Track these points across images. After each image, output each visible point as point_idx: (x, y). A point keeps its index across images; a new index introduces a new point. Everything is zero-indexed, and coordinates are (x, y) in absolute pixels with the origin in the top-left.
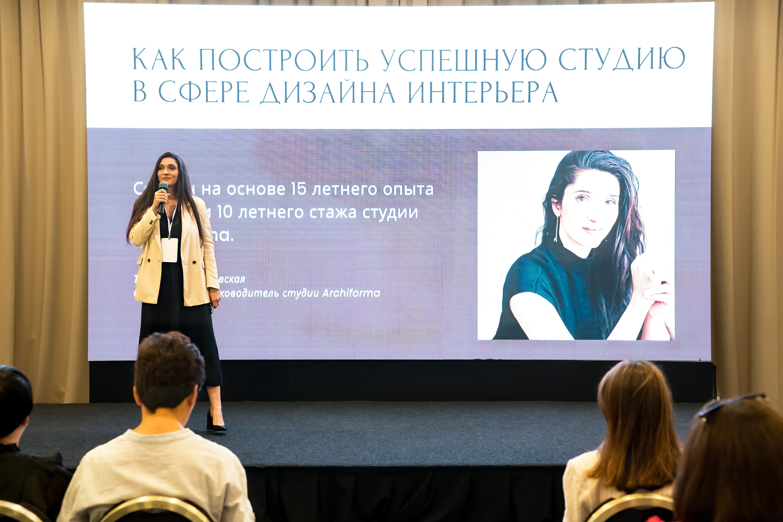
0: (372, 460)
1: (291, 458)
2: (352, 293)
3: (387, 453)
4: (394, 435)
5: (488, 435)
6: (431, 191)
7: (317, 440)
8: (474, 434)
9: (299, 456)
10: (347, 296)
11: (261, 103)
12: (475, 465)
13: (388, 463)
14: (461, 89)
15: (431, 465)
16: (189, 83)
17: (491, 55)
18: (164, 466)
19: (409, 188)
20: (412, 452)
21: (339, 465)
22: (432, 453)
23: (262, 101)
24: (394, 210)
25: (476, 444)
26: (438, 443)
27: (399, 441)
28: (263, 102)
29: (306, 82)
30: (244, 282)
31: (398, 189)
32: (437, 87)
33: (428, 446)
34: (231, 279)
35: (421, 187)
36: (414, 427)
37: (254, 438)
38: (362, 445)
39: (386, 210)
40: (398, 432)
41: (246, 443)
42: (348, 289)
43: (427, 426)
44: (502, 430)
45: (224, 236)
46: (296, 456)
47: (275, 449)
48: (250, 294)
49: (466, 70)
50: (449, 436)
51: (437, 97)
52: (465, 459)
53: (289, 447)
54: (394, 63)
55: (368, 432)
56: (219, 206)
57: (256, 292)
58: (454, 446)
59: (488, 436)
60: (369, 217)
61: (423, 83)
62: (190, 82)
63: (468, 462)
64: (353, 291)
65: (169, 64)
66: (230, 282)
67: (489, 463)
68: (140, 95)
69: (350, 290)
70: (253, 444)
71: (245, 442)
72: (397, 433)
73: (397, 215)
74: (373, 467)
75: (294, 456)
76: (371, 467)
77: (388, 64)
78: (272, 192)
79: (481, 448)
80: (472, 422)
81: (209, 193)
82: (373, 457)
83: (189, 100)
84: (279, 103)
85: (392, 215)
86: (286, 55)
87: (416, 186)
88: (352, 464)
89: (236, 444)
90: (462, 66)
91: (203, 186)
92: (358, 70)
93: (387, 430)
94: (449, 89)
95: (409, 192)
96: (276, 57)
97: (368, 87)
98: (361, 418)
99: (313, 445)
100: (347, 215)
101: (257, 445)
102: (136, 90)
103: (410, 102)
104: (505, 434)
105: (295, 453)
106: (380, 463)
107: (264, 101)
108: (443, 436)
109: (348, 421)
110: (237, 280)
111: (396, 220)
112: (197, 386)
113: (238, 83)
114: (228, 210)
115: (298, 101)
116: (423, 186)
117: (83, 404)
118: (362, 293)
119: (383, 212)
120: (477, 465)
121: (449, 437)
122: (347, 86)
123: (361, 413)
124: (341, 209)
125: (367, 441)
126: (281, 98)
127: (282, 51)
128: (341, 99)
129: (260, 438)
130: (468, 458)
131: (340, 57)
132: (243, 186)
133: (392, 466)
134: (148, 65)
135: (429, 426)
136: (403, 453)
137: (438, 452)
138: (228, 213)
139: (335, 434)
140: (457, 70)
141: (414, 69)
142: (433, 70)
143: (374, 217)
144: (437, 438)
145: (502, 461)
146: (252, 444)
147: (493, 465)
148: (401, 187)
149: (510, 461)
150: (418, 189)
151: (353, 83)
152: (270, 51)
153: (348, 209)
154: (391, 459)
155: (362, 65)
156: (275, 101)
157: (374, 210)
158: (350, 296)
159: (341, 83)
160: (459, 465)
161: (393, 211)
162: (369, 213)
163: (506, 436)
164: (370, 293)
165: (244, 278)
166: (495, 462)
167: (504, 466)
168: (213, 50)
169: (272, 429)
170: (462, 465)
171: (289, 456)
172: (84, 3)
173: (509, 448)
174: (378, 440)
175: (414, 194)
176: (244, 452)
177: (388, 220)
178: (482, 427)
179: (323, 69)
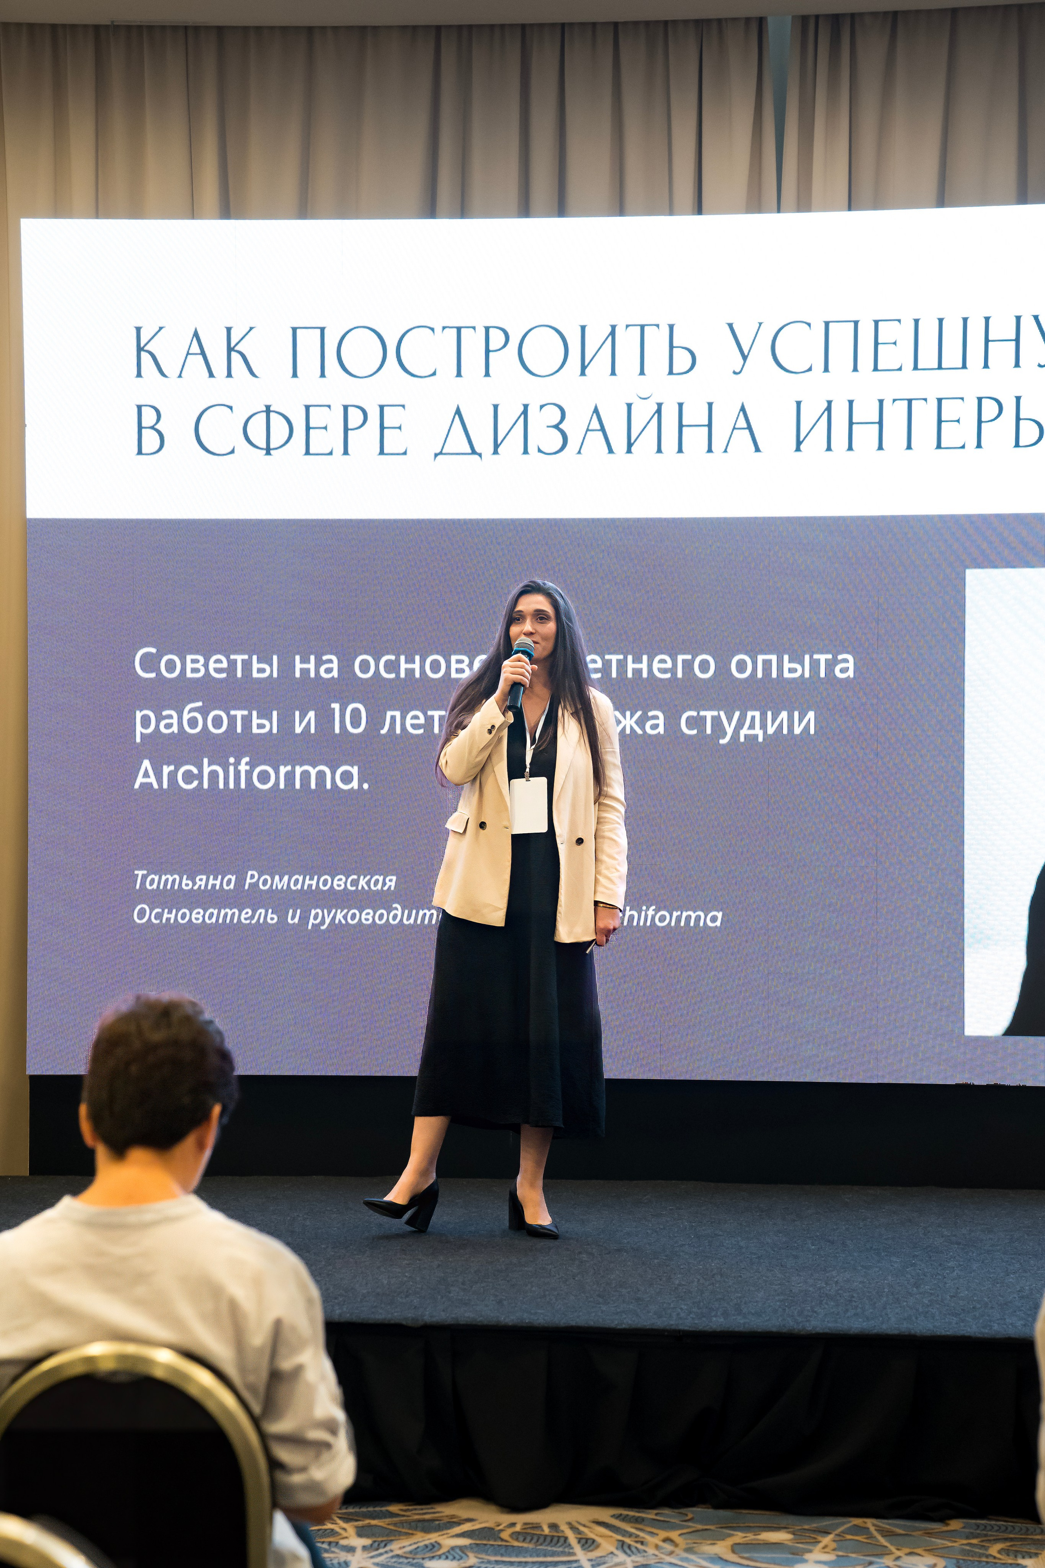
0: (678, 1314)
1: (486, 1306)
2: (653, 917)
3: (717, 1300)
4: (741, 1262)
5: (974, 1268)
6: (847, 669)
7: (555, 1268)
8: (940, 1265)
9: (505, 1303)
10: (642, 923)
11: (436, 455)
12: (928, 1333)
13: (717, 1322)
14: (924, 415)
15: (819, 1330)
16: (264, 409)
17: (1003, 328)
18: (141, 1277)
19: (794, 662)
20: (779, 1301)
21: (597, 1325)
22: (827, 1304)
23: (438, 451)
24: (757, 714)
25: (939, 1287)
26: (848, 1281)
27: (752, 1275)
28: (441, 453)
29: (546, 405)
30: (392, 888)
31: (767, 664)
32: (866, 411)
33: (820, 1289)
34: (362, 882)
35: (823, 658)
36: (796, 1245)
37: (405, 1259)
38: (661, 1282)
39: (737, 714)
40: (755, 1254)
41: (384, 1270)
42: (644, 908)
43: (828, 1243)
44: (1013, 1256)
45: (347, 777)
46: (500, 1302)
47: (452, 1285)
48: (409, 918)
49: (940, 367)
50: (876, 1267)
51: (865, 436)
52: (905, 1319)
53: (485, 1282)
54: (761, 354)
55: (681, 1254)
56: (336, 706)
57: (421, 913)
58: (886, 1290)
59: (974, 1271)
60: (695, 732)
61: (829, 403)
62: (268, 407)
63: (911, 1327)
64: (656, 914)
65: (219, 365)
66: (360, 888)
67: (963, 1330)
68: (150, 440)
69: (648, 909)
70: (400, 1275)
71: (382, 1269)
72: (750, 1256)
73: (764, 726)
74: (679, 1331)
75: (494, 1302)
76: (675, 1331)
77: (745, 358)
78: (459, 671)
79: (951, 1297)
80: (942, 1237)
81: (312, 675)
82: (681, 1309)
83: (265, 452)
84: (480, 455)
85: (752, 726)
86: (497, 338)
87: (811, 657)
88: (630, 1322)
89: (362, 1272)
90: (928, 357)
91: (298, 658)
92: (671, 372)
93: (728, 1248)
94: (895, 416)
95: (795, 670)
96: (473, 344)
97: (695, 414)
98: (667, 1221)
99: (542, 1280)
100: (643, 728)
101: (410, 1277)
102: (140, 428)
103: (798, 449)
104: (1017, 1266)
105: (497, 1296)
106: (695, 1323)
107: (444, 451)
108: (862, 1266)
109: (636, 1227)
110: (377, 882)
111: (760, 739)
112: (217, 1110)
113: (382, 407)
114: (356, 713)
115: (526, 452)
116: (830, 656)
117: (14, 1178)
118: (679, 919)
119: (730, 721)
120: (933, 1334)
121: (878, 1269)
122: (643, 413)
123: (671, 1210)
124: (628, 713)
125: (675, 1274)
126: (484, 443)
127: (487, 329)
128: (630, 445)
129: (419, 1260)
130: (914, 1318)
131: (628, 341)
132: (393, 657)
133: (725, 1329)
134: (171, 366)
135: (832, 1242)
136: (757, 1302)
137: (842, 1301)
138: (356, 723)
139: (600, 1255)
140: (916, 368)
141: (810, 369)
142: (855, 369)
143: (709, 731)
144: (846, 1271)
145: (996, 1327)
146: (399, 1273)
147: (972, 1335)
148: (774, 658)
149: (1016, 1327)
150: (815, 664)
151: (660, 405)
152: (459, 329)
153: (645, 714)
154: (726, 1314)
155: (682, 360)
156: (470, 451)
157: (709, 714)
158: (648, 924)
159: (629, 406)
160: (890, 1332)
161: (753, 718)
162: (697, 723)
163: (1020, 1271)
164: (698, 918)
165: (394, 878)
166: (978, 1327)
167: (1000, 1339)
168: (322, 330)
169: (452, 1240)
170: (896, 1332)
171: (483, 1301)
172: (22, 220)
173: (1022, 1297)
174: (701, 1272)
175: (807, 675)
176: (379, 1290)
177: (742, 739)
178: (963, 1249)
179: (587, 371)
